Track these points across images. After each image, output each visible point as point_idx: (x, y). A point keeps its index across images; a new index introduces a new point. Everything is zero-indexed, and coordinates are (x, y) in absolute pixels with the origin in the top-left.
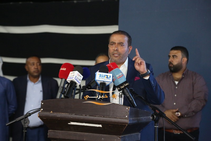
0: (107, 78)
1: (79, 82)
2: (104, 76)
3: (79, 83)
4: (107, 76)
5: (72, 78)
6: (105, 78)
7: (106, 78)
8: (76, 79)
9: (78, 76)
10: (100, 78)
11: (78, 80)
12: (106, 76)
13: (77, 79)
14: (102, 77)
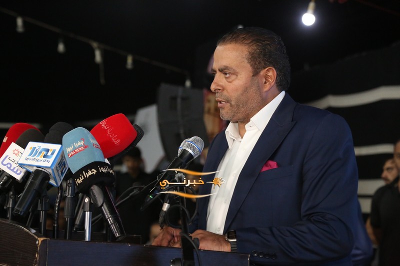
0: (45, 156)
2: (40, 152)
4: (48, 150)
6: (39, 158)
10: (28, 157)
12: (45, 152)
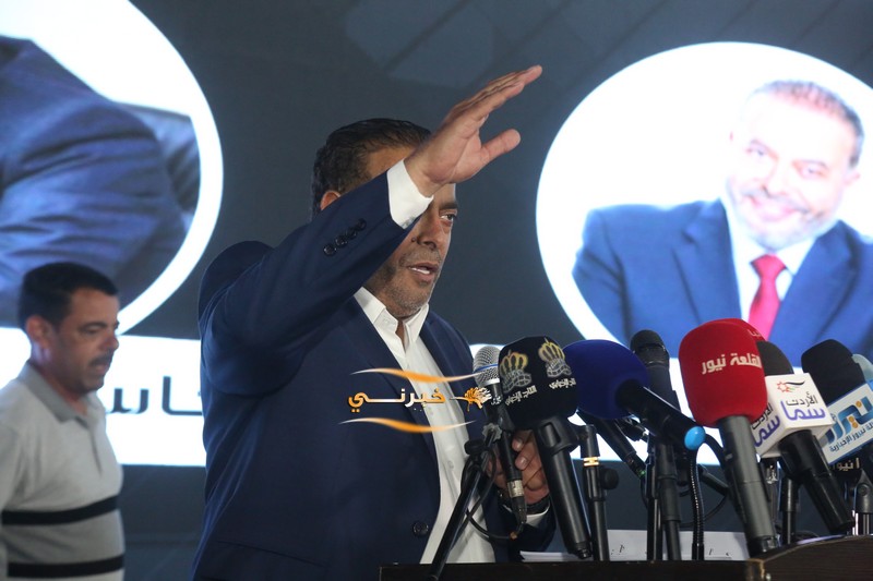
1: (817, 416)
3: (823, 416)
5: (776, 426)
7: (864, 426)
8: (792, 415)
9: (787, 390)
11: (804, 408)
13: (797, 411)
14: (840, 434)
